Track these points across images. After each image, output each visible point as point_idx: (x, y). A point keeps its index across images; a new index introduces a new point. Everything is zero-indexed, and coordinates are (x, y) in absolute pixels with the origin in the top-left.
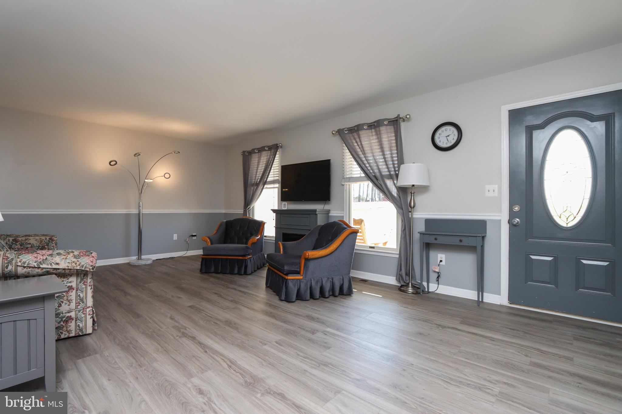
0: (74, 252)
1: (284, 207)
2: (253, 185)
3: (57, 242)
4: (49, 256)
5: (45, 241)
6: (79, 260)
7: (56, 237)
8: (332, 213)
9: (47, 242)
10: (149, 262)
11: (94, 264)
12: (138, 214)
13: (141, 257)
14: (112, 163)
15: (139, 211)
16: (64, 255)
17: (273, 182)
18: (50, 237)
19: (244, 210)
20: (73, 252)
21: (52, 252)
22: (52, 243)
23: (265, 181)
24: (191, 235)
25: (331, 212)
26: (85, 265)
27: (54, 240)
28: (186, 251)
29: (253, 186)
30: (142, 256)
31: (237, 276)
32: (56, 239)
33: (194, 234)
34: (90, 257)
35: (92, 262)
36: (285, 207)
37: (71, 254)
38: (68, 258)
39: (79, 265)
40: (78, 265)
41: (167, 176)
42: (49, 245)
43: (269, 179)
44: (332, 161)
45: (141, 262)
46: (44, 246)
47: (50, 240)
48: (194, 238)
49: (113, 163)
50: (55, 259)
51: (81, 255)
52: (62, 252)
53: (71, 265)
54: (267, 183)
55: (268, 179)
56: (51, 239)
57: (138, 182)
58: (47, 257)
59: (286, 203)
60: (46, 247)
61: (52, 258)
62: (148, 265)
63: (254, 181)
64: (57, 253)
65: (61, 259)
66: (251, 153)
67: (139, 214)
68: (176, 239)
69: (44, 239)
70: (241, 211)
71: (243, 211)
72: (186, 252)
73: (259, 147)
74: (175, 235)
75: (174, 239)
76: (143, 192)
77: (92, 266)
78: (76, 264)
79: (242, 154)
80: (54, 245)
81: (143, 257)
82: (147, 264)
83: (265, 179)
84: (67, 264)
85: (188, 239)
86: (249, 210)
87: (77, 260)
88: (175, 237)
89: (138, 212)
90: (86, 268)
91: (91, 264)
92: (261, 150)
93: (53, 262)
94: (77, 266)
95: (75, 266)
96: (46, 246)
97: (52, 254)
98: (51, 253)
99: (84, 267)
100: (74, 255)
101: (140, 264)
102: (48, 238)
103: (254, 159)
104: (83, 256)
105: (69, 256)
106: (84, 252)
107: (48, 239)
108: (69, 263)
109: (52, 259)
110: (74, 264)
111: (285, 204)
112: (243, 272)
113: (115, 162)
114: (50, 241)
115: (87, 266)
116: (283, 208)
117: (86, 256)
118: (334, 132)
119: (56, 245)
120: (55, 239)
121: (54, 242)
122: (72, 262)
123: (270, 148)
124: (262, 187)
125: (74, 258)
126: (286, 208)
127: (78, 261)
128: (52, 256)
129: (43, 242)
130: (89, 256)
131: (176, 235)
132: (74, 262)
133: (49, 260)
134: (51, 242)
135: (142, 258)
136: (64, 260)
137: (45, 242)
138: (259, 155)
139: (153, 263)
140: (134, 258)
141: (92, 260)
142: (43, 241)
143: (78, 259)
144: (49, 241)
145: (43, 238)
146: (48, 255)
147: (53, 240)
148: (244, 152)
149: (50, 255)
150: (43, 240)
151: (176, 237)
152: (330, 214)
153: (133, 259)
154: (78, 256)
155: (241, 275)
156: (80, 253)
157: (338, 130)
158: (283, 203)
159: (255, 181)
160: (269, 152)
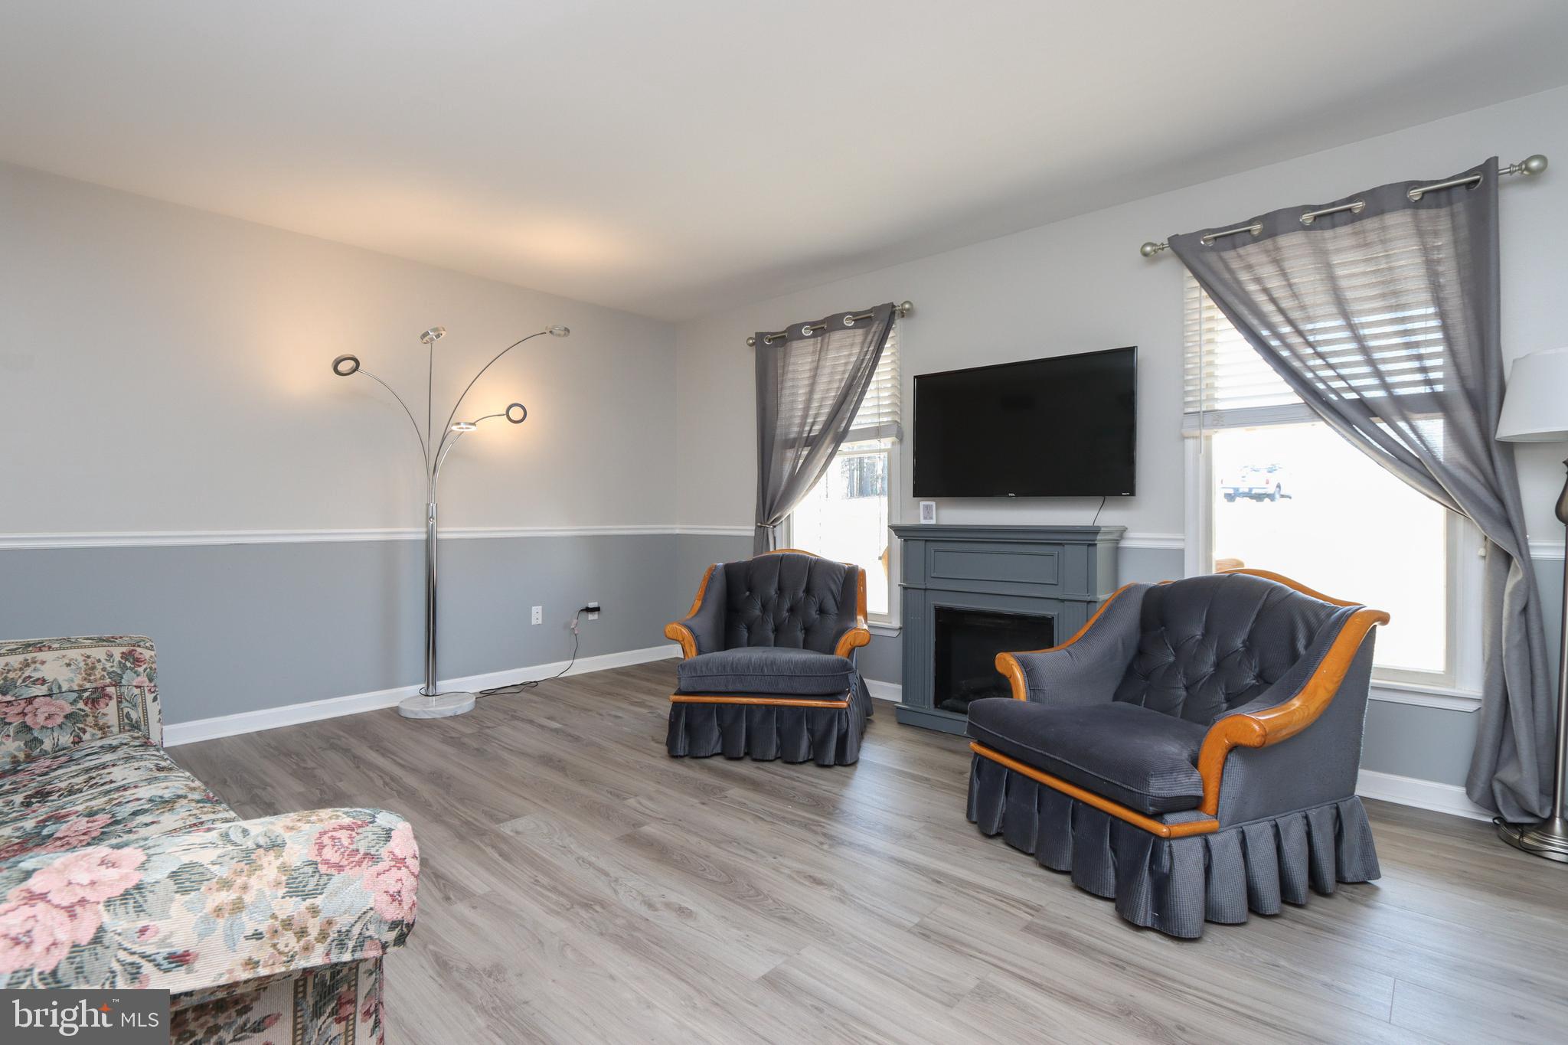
0: (283, 845)
1: (925, 518)
2: (791, 444)
3: (154, 666)
4: (120, 910)
5: (108, 665)
6: (319, 901)
7: (151, 648)
8: (1132, 539)
9: (114, 669)
10: (466, 706)
11: (406, 907)
12: (423, 546)
13: (434, 684)
14: (343, 367)
15: (427, 532)
16: (226, 884)
17: (877, 432)
18: (124, 649)
19: (757, 527)
20: (275, 846)
21: (142, 866)
22: (135, 672)
23: (841, 429)
24: (584, 608)
25: (1130, 534)
26: (356, 931)
27: (144, 662)
28: (569, 660)
29: (792, 447)
30: (439, 683)
31: (810, 769)
32: (152, 653)
33: (592, 605)
34: (381, 866)
35: (395, 897)
36: (931, 518)
37: (264, 861)
38: (248, 898)
39: (323, 936)
40: (318, 940)
41: (516, 413)
42: (124, 682)
43: (859, 423)
44: (1140, 354)
45: (435, 709)
46: (103, 688)
47: (127, 660)
48: (593, 617)
49: (345, 366)
50: (163, 926)
51: (326, 862)
52: (206, 857)
53: (274, 946)
54: (849, 437)
55: (855, 421)
56: (132, 658)
57: (425, 437)
58: (106, 918)
59: (931, 503)
60: (111, 690)
61: (140, 924)
62: (464, 716)
63: (796, 429)
64: (173, 875)
65: (205, 919)
66: (784, 339)
67: (428, 542)
68: (540, 622)
69: (103, 657)
70: (749, 530)
71: (754, 528)
72: (566, 663)
73: (818, 316)
74: (534, 609)
75: (534, 622)
76: (439, 467)
77: (394, 925)
78: (302, 933)
79: (751, 345)
80: (143, 679)
81: (443, 685)
82: (459, 713)
83: (843, 425)
84: (248, 949)
85: (575, 621)
86: (775, 527)
87: (309, 902)
88: (537, 615)
89: (423, 537)
90: (360, 945)
91: (392, 913)
92: (825, 327)
93: (149, 950)
94: (307, 949)
95: (297, 949)
96: (111, 685)
97: (139, 887)
98: (136, 878)
99: (351, 944)
100: (284, 868)
101: (438, 716)
102: (117, 652)
103: (800, 360)
104: (340, 868)
105: (253, 881)
106: (343, 835)
107: (117, 657)
108: (257, 936)
109: (143, 931)
110: (289, 941)
111: (927, 508)
112: (831, 755)
113: (352, 364)
114: (128, 664)
115: (372, 931)
116: (923, 522)
117: (359, 863)
118: (1148, 249)
119: (151, 680)
120: (147, 654)
121: (144, 666)
122: (277, 924)
123: (863, 320)
124: (830, 450)
125: (290, 894)
126: (933, 522)
127: (314, 911)
128: (139, 909)
129: (98, 673)
130: (372, 858)
131: (539, 608)
132: (287, 924)
133: (121, 947)
134: (131, 669)
135: (439, 691)
136: (221, 923)
137: (104, 669)
138: (815, 344)
139: (476, 706)
140: (415, 689)
141: (398, 886)
142: (99, 666)
143: (313, 894)
144: (124, 667)
145: (99, 653)
146: (109, 903)
147: (137, 661)
148: (760, 336)
149: (125, 896)
150: (99, 661)
151: (540, 616)
152: (1125, 544)
153: (406, 696)
154: (310, 870)
155: (828, 766)
156: (321, 847)
157: (1169, 239)
158: (922, 503)
159: (801, 432)
160: (860, 331)
